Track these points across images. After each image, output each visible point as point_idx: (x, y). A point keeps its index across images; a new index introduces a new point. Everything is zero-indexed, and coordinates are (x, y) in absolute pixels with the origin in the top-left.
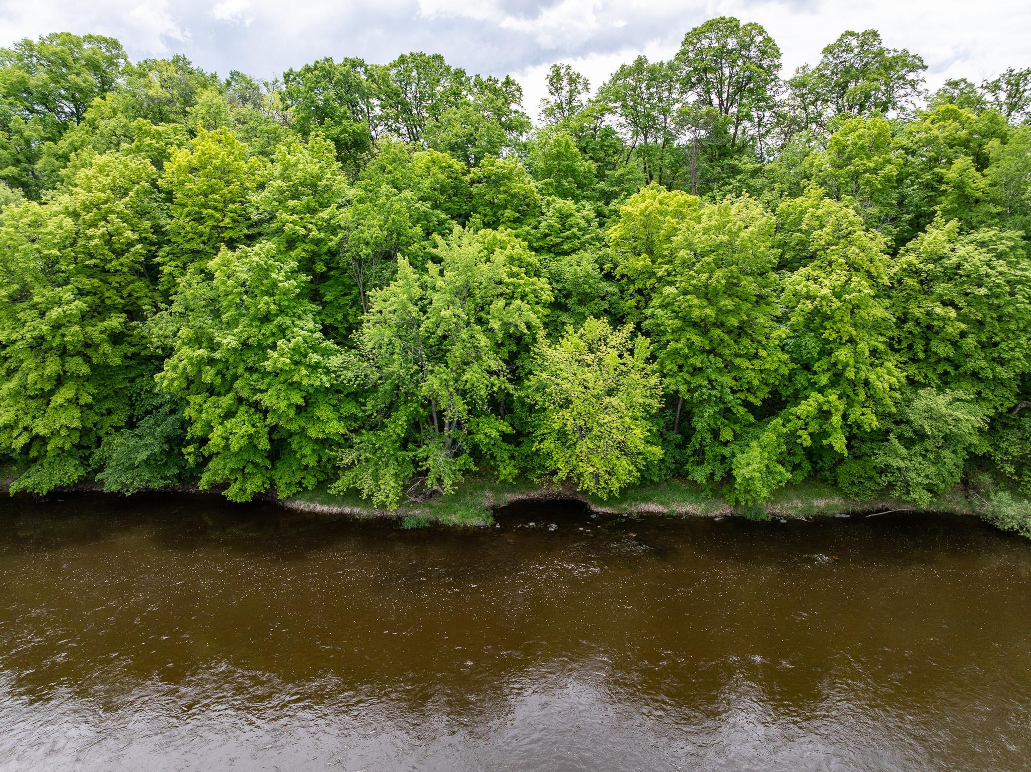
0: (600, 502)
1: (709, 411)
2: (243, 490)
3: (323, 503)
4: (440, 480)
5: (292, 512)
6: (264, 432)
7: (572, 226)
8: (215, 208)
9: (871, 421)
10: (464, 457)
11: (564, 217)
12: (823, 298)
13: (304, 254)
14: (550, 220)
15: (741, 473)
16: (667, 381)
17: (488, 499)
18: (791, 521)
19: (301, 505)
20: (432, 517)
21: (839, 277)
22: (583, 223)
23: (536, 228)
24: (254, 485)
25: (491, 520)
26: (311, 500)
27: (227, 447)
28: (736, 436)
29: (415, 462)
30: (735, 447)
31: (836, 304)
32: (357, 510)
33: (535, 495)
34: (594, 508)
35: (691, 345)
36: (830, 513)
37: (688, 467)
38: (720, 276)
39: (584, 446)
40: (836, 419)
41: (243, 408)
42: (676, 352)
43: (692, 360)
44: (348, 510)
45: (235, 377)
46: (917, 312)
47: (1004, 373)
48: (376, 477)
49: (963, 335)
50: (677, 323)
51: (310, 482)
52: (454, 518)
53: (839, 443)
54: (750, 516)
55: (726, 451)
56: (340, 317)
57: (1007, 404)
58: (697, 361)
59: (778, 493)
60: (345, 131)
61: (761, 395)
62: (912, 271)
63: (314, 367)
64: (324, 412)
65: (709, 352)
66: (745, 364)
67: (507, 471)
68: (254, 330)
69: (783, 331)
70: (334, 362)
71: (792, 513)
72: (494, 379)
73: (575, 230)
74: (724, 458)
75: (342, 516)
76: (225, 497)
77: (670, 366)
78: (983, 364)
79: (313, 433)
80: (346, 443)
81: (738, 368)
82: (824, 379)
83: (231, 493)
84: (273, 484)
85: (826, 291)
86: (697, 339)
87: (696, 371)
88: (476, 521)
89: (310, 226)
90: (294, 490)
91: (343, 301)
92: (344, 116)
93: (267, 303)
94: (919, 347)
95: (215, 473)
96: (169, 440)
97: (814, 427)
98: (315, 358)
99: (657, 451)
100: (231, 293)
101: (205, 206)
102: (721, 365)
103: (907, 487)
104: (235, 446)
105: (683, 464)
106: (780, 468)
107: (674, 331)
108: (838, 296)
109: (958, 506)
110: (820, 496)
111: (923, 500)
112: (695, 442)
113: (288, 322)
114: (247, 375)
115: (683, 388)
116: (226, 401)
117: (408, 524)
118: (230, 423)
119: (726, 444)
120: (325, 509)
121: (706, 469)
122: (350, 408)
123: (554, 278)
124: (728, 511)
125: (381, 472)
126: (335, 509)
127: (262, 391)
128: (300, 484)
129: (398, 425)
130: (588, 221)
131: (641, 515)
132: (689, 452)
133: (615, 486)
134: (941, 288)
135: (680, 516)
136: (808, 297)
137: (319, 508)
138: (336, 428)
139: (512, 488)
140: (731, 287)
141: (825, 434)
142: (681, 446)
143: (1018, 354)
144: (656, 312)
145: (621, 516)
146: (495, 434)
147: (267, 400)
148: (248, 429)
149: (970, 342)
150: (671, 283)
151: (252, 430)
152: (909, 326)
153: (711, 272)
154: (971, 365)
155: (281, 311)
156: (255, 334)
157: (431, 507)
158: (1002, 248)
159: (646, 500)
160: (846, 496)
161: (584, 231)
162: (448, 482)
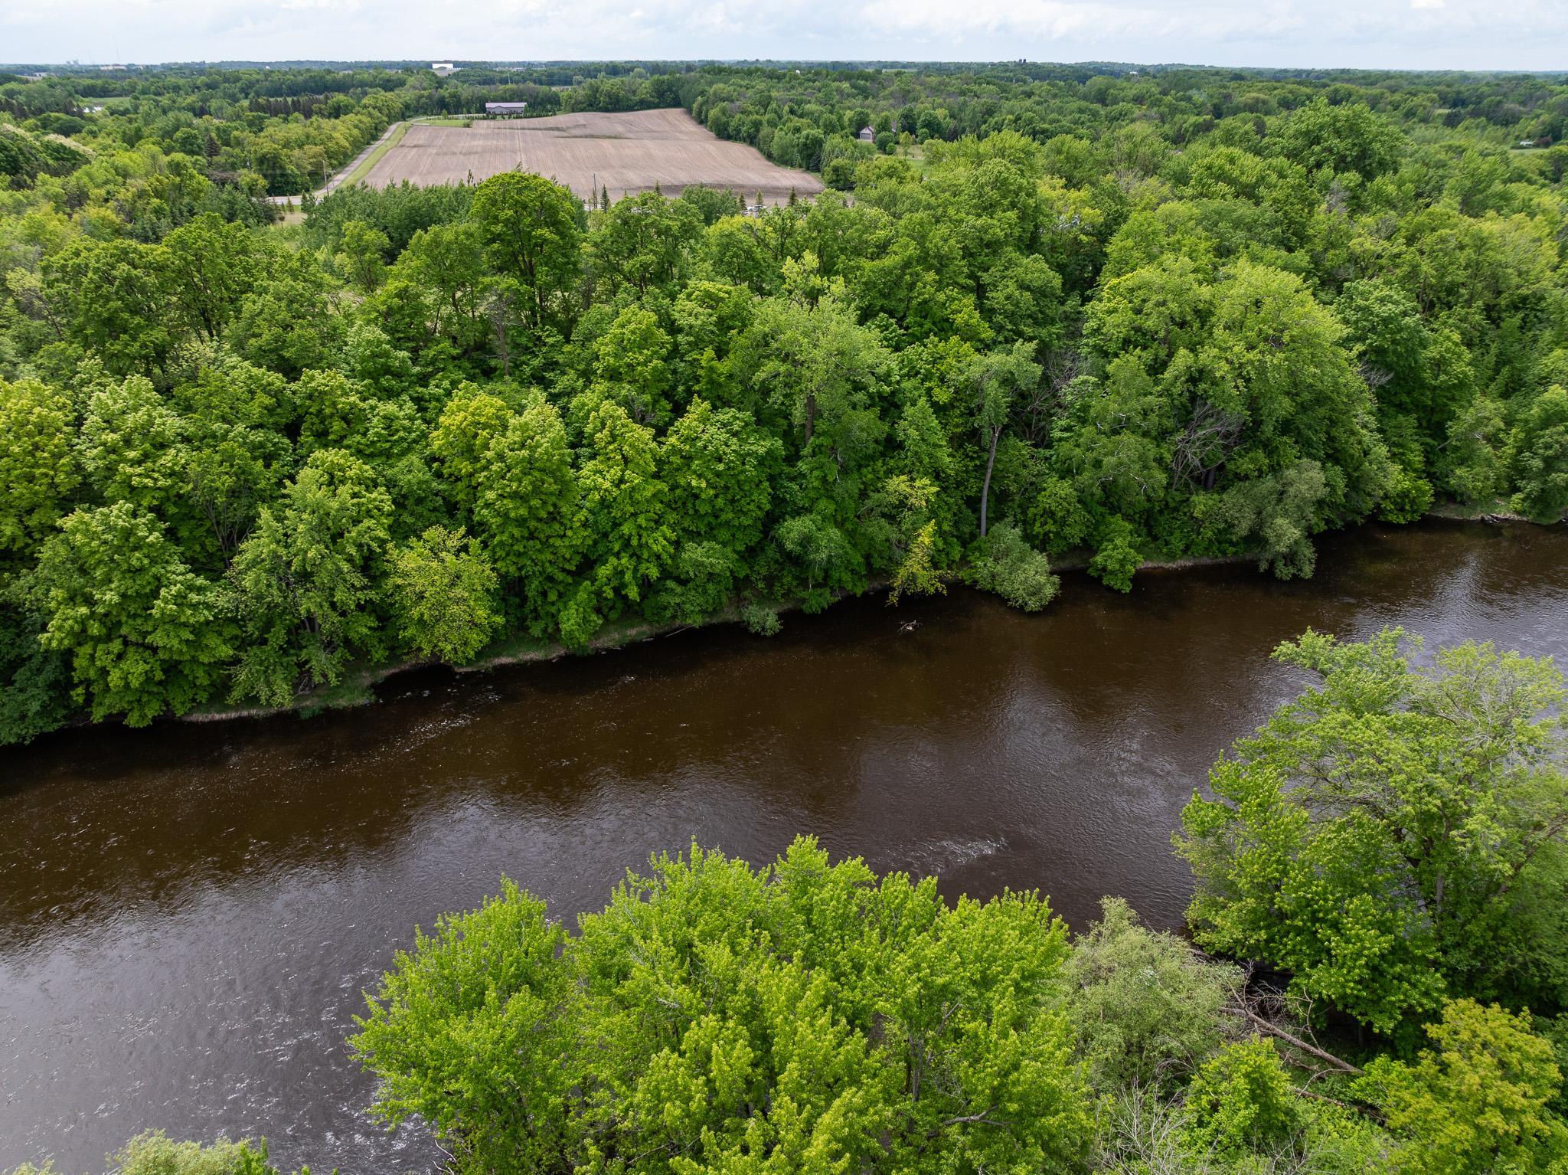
0: (461, 666)
1: (535, 584)
2: (143, 717)
3: (219, 712)
4: (325, 676)
5: (191, 724)
6: (157, 665)
7: (397, 431)
8: (45, 465)
9: (654, 573)
10: (340, 650)
11: (389, 419)
12: (606, 490)
13: (155, 502)
14: (376, 426)
15: (565, 627)
16: (498, 565)
17: (366, 679)
18: (610, 651)
19: (199, 717)
20: (323, 705)
21: (615, 472)
22: (406, 423)
23: (364, 434)
24: (153, 710)
25: (373, 697)
26: (208, 712)
27: (127, 686)
28: (560, 595)
29: (301, 665)
30: (560, 605)
31: (615, 492)
32: (254, 712)
33: (405, 667)
34: (457, 670)
35: (512, 536)
36: (638, 639)
37: (528, 623)
38: (526, 486)
39: (441, 629)
40: (628, 576)
41: (131, 650)
42: (502, 544)
43: (516, 548)
44: (245, 713)
45: (119, 624)
46: (682, 482)
47: (746, 521)
48: (268, 684)
49: (716, 496)
50: (499, 520)
51: (203, 697)
52: (342, 703)
53: (633, 593)
54: (579, 653)
55: (553, 610)
56: (198, 548)
57: (755, 540)
58: (519, 547)
59: (596, 634)
60: (144, 346)
61: (574, 563)
62: (674, 450)
63: (195, 607)
64: (212, 640)
65: (528, 539)
66: (558, 542)
67: (379, 654)
68: (130, 583)
69: (582, 515)
70: (210, 597)
71: (610, 644)
72: (359, 594)
73: (401, 434)
74: (553, 616)
75: (240, 719)
76: (127, 726)
77: (500, 553)
78: (730, 515)
79: (204, 659)
80: (236, 661)
81: (553, 545)
82: (616, 547)
83: (133, 720)
84: (167, 704)
85: (607, 485)
86: (516, 532)
87: (519, 555)
88: (362, 701)
89: (156, 475)
90: (189, 706)
91: (198, 533)
92: (139, 328)
93: (138, 559)
94: (690, 505)
95: (110, 707)
96: (53, 686)
97: (615, 583)
98: (194, 597)
99: (499, 620)
100: (97, 552)
101: (36, 465)
102: (539, 546)
103: (685, 615)
104: (135, 683)
105: (525, 620)
106: (594, 617)
107: (498, 527)
108: (618, 486)
109: (730, 615)
110: (633, 627)
111: (696, 621)
112: (530, 605)
113: (163, 571)
114: (131, 622)
115: (512, 569)
116: (116, 646)
117: (306, 715)
118: (124, 665)
119: (553, 604)
120: (224, 716)
121: (541, 624)
122: (231, 630)
123: (391, 484)
124: (562, 652)
125: (272, 678)
126: (233, 715)
127: (150, 633)
128: (194, 700)
129: (278, 636)
130: (412, 419)
131: (495, 668)
132: (527, 610)
133: (471, 654)
134: (696, 464)
135: (526, 662)
136: (596, 488)
137: (217, 717)
138: (226, 651)
139: (384, 666)
140: (537, 490)
141: (624, 586)
142: (522, 606)
143: (752, 507)
144: (482, 513)
145: (479, 672)
146: (365, 630)
147: (157, 639)
148: (142, 667)
149: (720, 502)
150: (491, 488)
151: (148, 667)
152: (678, 492)
153: (520, 482)
154: (724, 517)
155: (153, 562)
156: (132, 586)
157: (319, 696)
158: (736, 428)
159: (498, 655)
160: (651, 623)
161: (409, 431)
162: (332, 676)
